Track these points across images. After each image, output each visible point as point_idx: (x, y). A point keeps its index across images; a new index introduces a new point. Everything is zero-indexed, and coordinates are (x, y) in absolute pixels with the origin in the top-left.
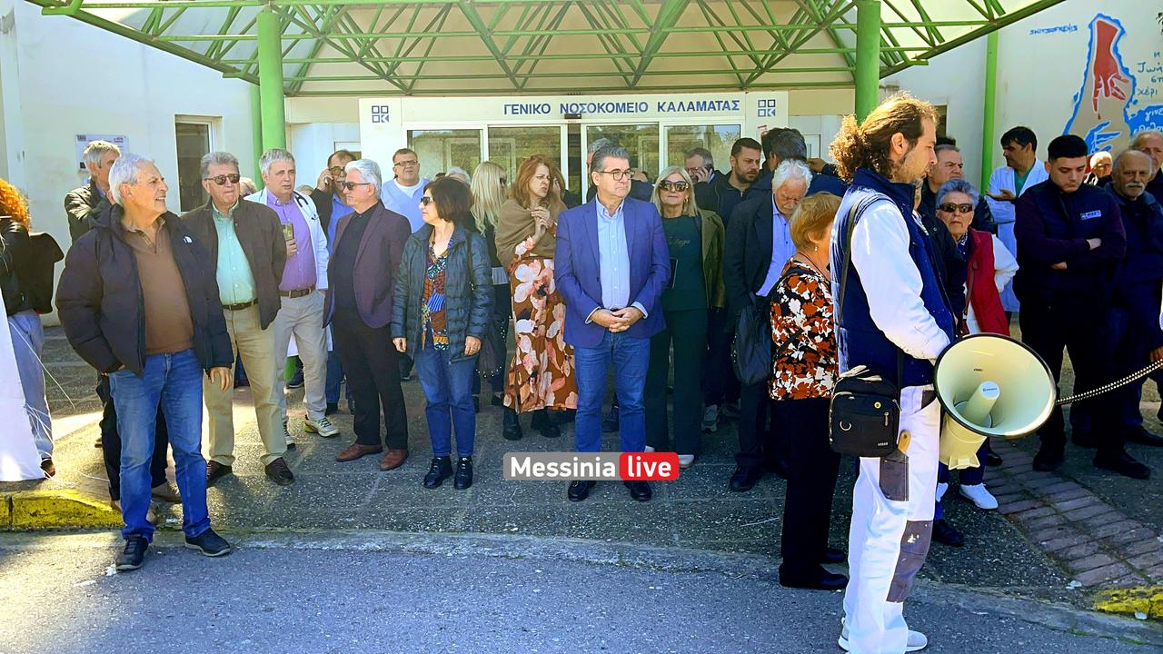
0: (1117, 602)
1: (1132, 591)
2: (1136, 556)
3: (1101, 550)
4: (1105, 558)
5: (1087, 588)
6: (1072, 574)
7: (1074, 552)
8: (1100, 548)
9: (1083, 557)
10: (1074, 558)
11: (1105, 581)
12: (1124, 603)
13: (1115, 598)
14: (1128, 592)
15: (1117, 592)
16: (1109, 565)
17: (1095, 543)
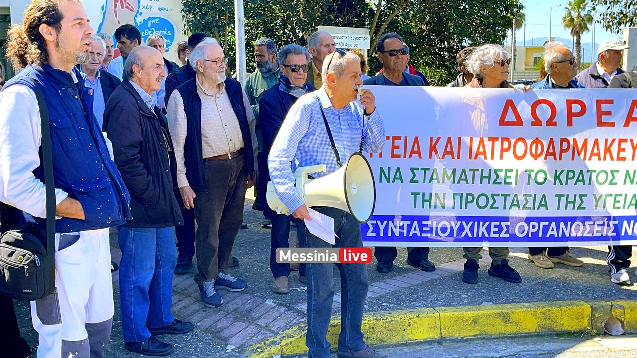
0: (261, 352)
1: (267, 342)
2: (259, 318)
3: (236, 319)
4: (241, 325)
5: (239, 348)
6: (226, 341)
7: (220, 325)
8: (235, 318)
9: (227, 327)
10: (222, 329)
11: (248, 340)
12: (266, 352)
13: (259, 350)
14: (265, 344)
15: (258, 345)
16: (245, 328)
17: (230, 315)
